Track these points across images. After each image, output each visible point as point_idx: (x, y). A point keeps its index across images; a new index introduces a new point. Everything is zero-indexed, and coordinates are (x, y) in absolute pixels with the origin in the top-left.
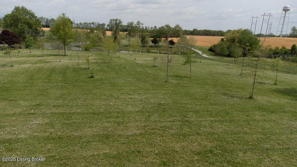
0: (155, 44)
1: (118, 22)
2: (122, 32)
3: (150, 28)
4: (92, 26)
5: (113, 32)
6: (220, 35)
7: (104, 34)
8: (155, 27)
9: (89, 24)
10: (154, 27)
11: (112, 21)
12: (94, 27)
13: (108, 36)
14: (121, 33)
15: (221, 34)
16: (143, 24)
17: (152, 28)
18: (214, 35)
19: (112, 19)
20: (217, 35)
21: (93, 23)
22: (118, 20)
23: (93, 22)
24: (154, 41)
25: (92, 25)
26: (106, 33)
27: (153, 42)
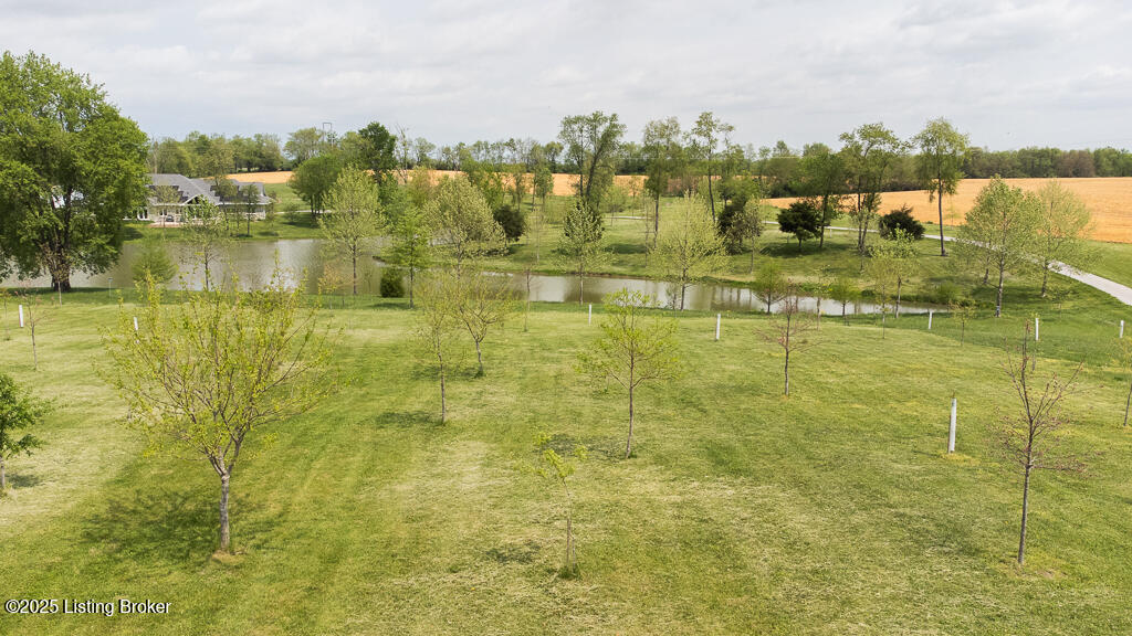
0: (800, 236)
1: (601, 129)
2: (629, 177)
3: (757, 151)
4: (505, 155)
5: (577, 178)
6: (1110, 169)
7: (543, 188)
8: (781, 146)
9: (493, 147)
10: (775, 145)
11: (575, 127)
12: (514, 160)
13: (562, 198)
14: (621, 181)
15: (1114, 164)
16: (731, 128)
17: (765, 152)
18: (1077, 174)
19: (573, 116)
20: (1093, 173)
21: (511, 144)
22: (605, 119)
23: (512, 140)
24: (795, 218)
25: (507, 153)
26: (552, 185)
27: (786, 227)
